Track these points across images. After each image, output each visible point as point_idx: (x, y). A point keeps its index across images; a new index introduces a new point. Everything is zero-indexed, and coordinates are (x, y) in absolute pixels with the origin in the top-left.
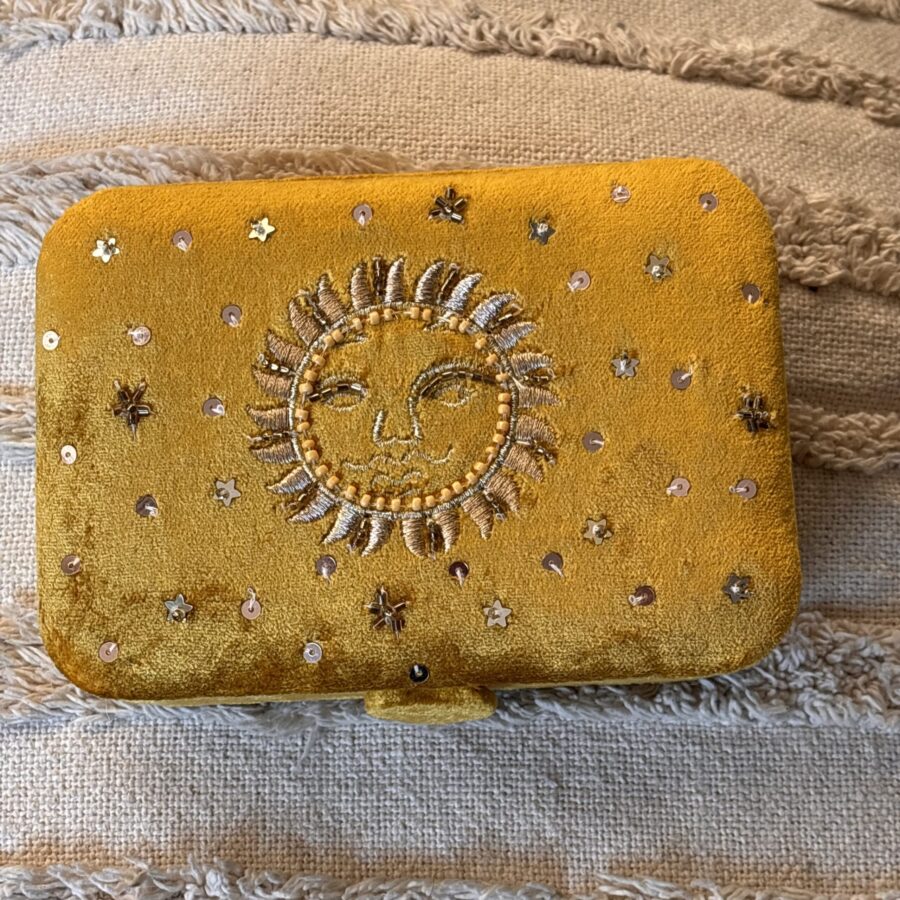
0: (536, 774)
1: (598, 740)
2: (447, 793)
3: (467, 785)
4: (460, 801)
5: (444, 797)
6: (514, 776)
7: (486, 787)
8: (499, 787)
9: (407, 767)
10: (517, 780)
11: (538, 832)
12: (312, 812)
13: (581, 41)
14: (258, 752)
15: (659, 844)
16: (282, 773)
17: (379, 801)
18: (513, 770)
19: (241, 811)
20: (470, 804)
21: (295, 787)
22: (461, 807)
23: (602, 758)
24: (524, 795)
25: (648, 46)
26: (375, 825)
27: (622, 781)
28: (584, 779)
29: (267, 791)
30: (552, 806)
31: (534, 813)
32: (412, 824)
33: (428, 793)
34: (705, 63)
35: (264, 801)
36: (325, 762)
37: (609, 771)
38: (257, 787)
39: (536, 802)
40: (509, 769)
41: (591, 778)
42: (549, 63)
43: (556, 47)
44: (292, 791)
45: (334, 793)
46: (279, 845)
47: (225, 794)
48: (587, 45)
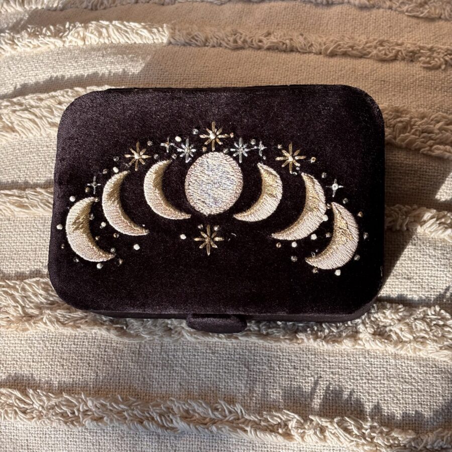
0: (239, 364)
1: (269, 351)
2: (200, 371)
3: (209, 368)
4: (205, 375)
5: (199, 372)
6: (229, 365)
7: (217, 369)
8: (222, 369)
9: (184, 359)
10: (231, 367)
11: (238, 390)
12: (141, 376)
13: (281, 42)
14: (120, 350)
15: (292, 398)
16: (129, 360)
17: (170, 373)
18: (229, 362)
19: (110, 375)
20: (209, 376)
21: (134, 366)
22: (206, 377)
23: (270, 359)
24: (233, 373)
25: (313, 43)
26: (167, 383)
27: (278, 369)
28: (261, 367)
29: (122, 366)
30: (246, 379)
31: (237, 381)
32: (184, 384)
33: (192, 371)
34: (340, 49)
35: (120, 371)
36: (148, 355)
37: (272, 365)
38: (117, 365)
39: (239, 377)
40: (227, 362)
41: (264, 367)
42: (266, 52)
43: (269, 44)
44: (133, 367)
45: (151, 369)
46: (125, 390)
47: (103, 367)
48: (284, 44)
